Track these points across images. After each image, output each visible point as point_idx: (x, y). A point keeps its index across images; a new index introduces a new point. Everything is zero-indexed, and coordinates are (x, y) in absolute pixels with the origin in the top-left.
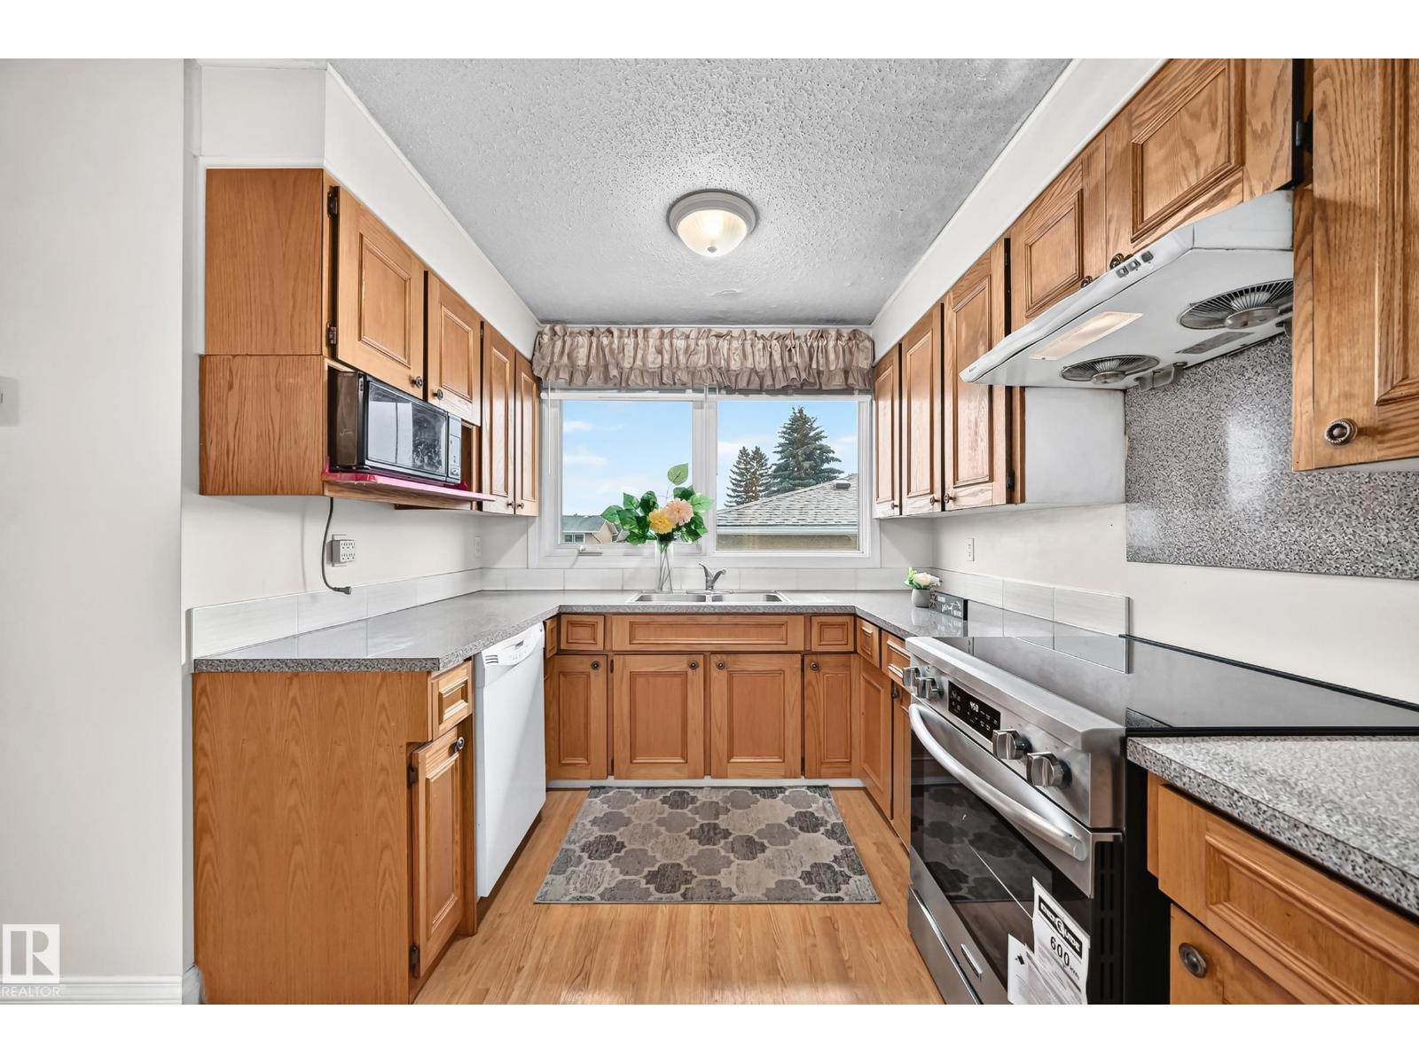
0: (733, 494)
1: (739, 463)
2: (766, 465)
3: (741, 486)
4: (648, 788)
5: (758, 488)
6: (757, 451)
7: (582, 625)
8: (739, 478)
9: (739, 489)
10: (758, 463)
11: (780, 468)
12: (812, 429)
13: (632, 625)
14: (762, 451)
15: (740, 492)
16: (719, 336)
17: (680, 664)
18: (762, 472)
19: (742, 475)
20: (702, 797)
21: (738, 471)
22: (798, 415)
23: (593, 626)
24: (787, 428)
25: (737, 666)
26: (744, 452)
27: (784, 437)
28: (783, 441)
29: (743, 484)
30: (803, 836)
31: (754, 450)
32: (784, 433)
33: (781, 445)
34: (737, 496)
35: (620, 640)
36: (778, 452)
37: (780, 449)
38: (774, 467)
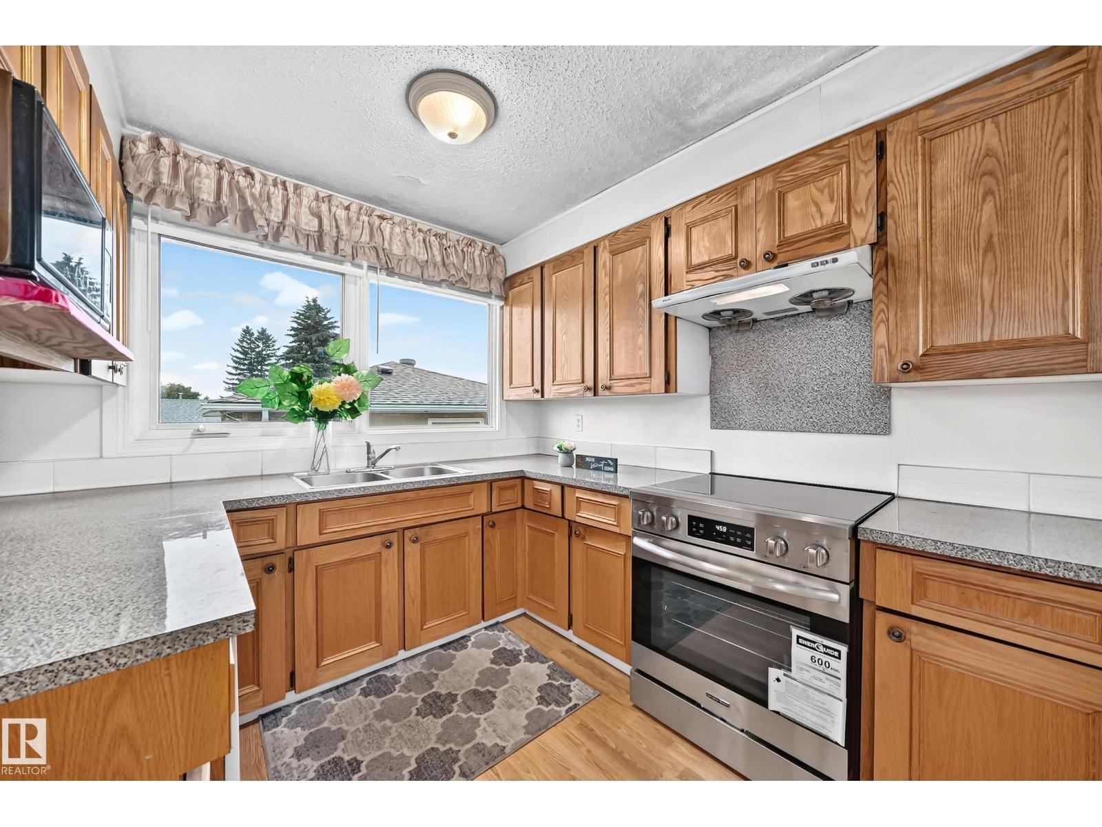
0: (234, 372)
1: (242, 341)
2: (273, 346)
3: (244, 364)
4: (337, 688)
5: (265, 367)
6: (263, 332)
7: (254, 522)
8: (242, 356)
9: (242, 367)
10: (263, 343)
11: (292, 350)
12: (326, 319)
13: (321, 513)
14: (268, 332)
15: (244, 370)
16: (382, 218)
17: (375, 545)
18: (268, 352)
19: (245, 353)
20: (401, 673)
21: (240, 349)
22: (312, 304)
23: (271, 522)
24: (300, 314)
25: (429, 537)
26: (247, 331)
27: (296, 322)
28: (295, 325)
29: (246, 362)
30: (513, 669)
31: (260, 330)
32: (298, 318)
33: (293, 329)
34: (239, 374)
35: (308, 532)
36: (290, 335)
37: (293, 333)
38: (286, 349)
